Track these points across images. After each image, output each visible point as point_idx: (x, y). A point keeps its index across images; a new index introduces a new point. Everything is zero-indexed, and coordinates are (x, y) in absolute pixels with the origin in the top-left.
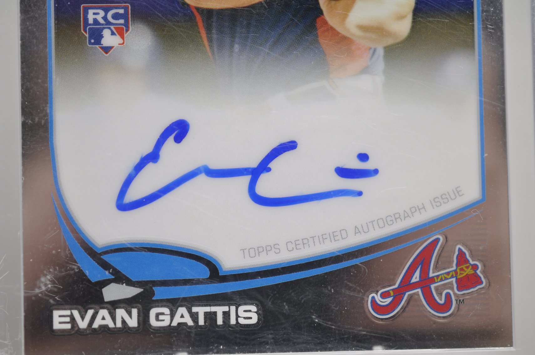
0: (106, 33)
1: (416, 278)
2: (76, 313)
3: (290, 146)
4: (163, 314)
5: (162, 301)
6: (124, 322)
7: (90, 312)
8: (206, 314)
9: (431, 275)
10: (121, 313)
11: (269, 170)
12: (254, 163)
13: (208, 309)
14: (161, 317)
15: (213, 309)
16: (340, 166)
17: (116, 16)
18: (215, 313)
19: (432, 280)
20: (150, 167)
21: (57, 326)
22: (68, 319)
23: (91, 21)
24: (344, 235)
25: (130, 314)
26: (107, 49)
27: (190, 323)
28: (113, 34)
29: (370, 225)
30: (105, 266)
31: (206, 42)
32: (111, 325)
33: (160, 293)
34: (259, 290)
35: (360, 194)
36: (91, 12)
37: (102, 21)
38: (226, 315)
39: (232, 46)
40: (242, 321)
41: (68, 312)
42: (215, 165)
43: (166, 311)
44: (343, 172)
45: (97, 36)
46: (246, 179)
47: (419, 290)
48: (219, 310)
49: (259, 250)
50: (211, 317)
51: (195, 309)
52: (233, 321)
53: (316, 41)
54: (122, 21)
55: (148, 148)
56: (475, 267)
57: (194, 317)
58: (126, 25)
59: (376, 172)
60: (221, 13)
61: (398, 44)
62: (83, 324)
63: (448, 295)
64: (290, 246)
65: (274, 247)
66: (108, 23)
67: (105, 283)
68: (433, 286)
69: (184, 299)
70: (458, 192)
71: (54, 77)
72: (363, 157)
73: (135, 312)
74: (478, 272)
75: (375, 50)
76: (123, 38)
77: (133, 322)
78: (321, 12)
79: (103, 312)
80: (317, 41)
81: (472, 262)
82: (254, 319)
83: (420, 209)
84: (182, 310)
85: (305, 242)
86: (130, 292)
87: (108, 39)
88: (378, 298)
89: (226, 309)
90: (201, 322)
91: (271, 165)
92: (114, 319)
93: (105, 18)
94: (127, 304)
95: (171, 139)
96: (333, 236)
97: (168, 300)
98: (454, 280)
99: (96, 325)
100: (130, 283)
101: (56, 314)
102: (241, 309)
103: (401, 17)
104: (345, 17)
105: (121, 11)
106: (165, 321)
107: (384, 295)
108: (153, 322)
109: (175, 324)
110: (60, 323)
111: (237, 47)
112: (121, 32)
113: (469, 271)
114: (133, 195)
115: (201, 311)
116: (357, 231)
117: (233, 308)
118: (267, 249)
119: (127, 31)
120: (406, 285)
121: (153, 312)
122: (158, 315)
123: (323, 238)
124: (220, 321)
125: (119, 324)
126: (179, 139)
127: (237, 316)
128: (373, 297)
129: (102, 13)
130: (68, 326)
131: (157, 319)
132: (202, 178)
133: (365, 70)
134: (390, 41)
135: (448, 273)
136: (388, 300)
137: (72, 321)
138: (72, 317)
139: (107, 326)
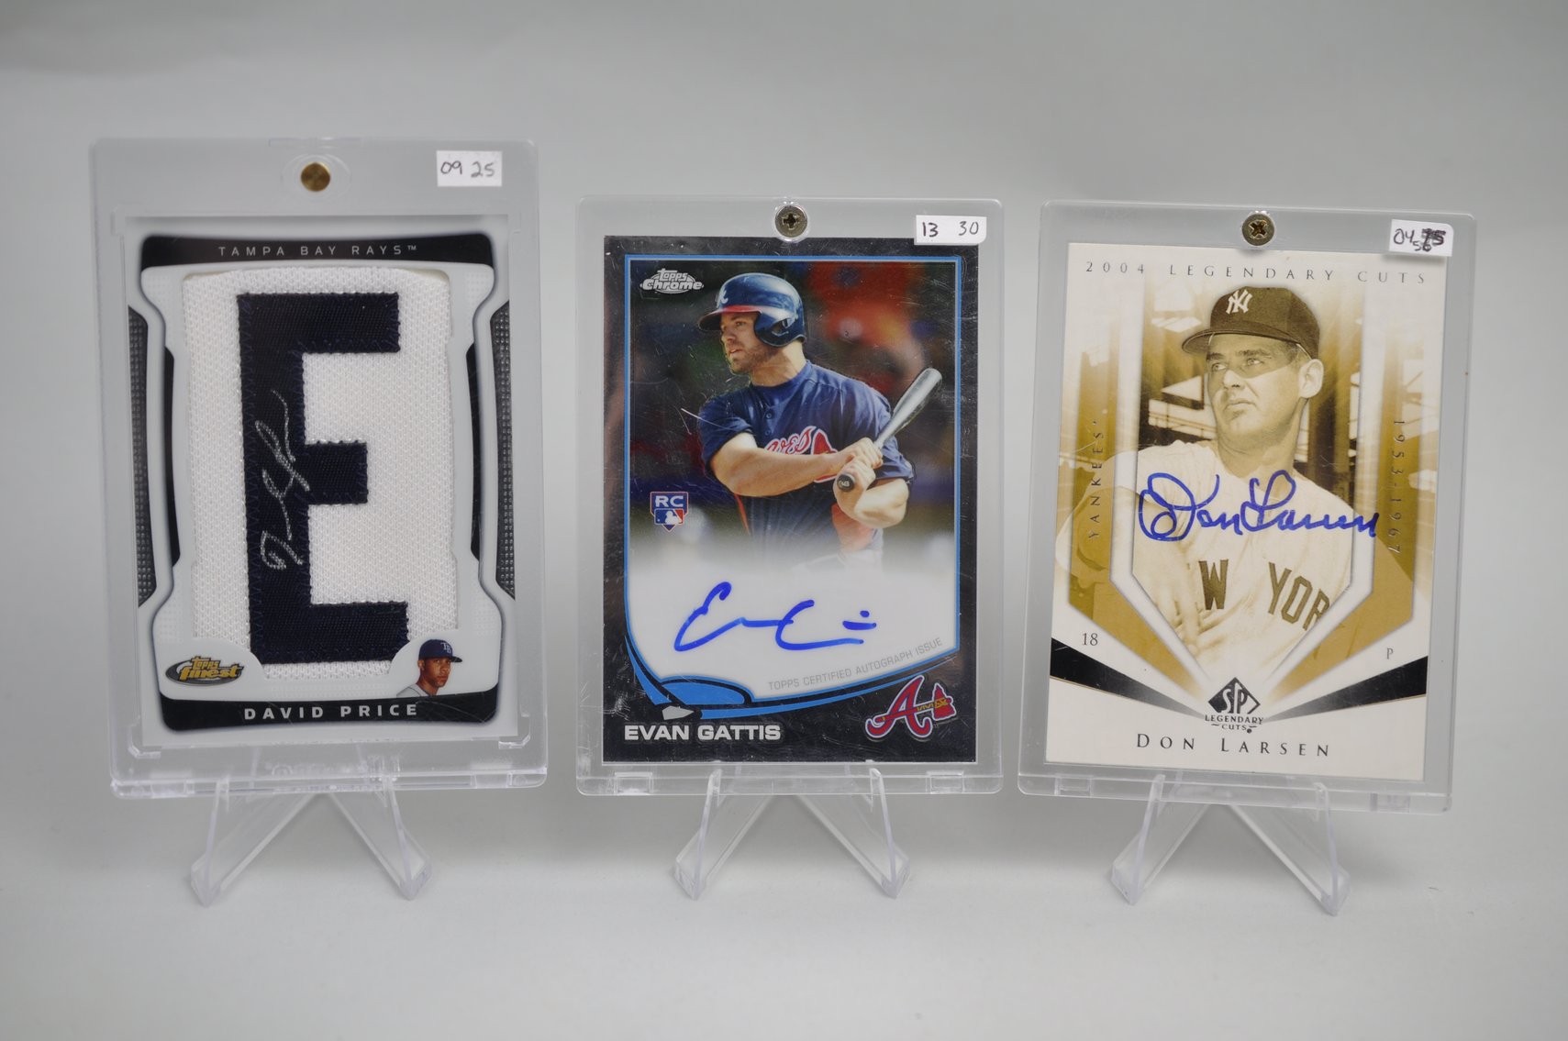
0: (669, 514)
1: (903, 707)
2: (642, 728)
3: (809, 604)
4: (708, 730)
5: (707, 720)
6: (678, 735)
7: (653, 728)
8: (741, 731)
9: (915, 705)
10: (676, 729)
11: (792, 622)
12: (780, 617)
13: (742, 727)
14: (707, 733)
15: (747, 727)
16: (847, 619)
17: (677, 501)
18: (748, 731)
19: (915, 710)
20: (701, 618)
21: (627, 737)
22: (636, 733)
23: (658, 505)
24: (849, 674)
25: (683, 730)
26: (670, 527)
27: (729, 738)
28: (674, 515)
29: (869, 667)
30: (665, 692)
31: (744, 516)
32: (669, 738)
33: (706, 714)
34: (781, 714)
35: (861, 642)
36: (658, 498)
37: (666, 505)
38: (756, 732)
39: (765, 529)
40: (768, 737)
41: (636, 727)
42: (750, 618)
43: (711, 728)
44: (849, 625)
45: (662, 516)
46: (774, 629)
47: (905, 717)
48: (751, 728)
49: (782, 684)
50: (744, 734)
51: (732, 727)
52: (761, 737)
53: (830, 524)
54: (681, 505)
55: (700, 604)
56: (949, 700)
57: (732, 733)
58: (685, 508)
59: (874, 625)
60: (758, 500)
61: (895, 526)
62: (647, 737)
63: (927, 721)
64: (807, 681)
65: (794, 682)
66: (670, 506)
67: (665, 706)
68: (915, 714)
69: (725, 720)
70: (937, 642)
71: (629, 547)
72: (865, 614)
73: (687, 728)
74: (951, 704)
75: (876, 531)
76: (682, 518)
77: (685, 736)
78: (835, 501)
79: (663, 728)
80: (831, 521)
81: (947, 697)
82: (778, 736)
83: (908, 654)
84: (723, 728)
85: (818, 678)
86: (685, 713)
87: (671, 519)
88: (873, 722)
89: (756, 728)
90: (737, 737)
91: (794, 618)
92: (671, 733)
93: (668, 503)
94: (681, 722)
95: (717, 597)
96: (840, 674)
97: (712, 720)
98: (932, 710)
99: (657, 738)
100: (683, 706)
101: (627, 728)
102: (768, 728)
103: (898, 506)
104: (853, 506)
105: (681, 498)
106: (710, 736)
107: (878, 720)
108: (701, 737)
109: (717, 738)
110: (630, 735)
111: (769, 527)
112: (680, 514)
113: (945, 703)
114: (686, 639)
115: (737, 728)
116: (858, 670)
117: (762, 727)
118: (789, 683)
119: (686, 512)
120: (895, 713)
121: (701, 729)
122: (704, 731)
123: (832, 675)
124: (751, 737)
125: (675, 738)
126: (723, 597)
127: (765, 733)
128: (869, 722)
129: (666, 499)
130: (637, 738)
131: (704, 734)
132: (741, 627)
133: (868, 547)
134: (888, 524)
135: (927, 705)
136: (881, 724)
137: (640, 734)
138: (639, 731)
139: (665, 738)
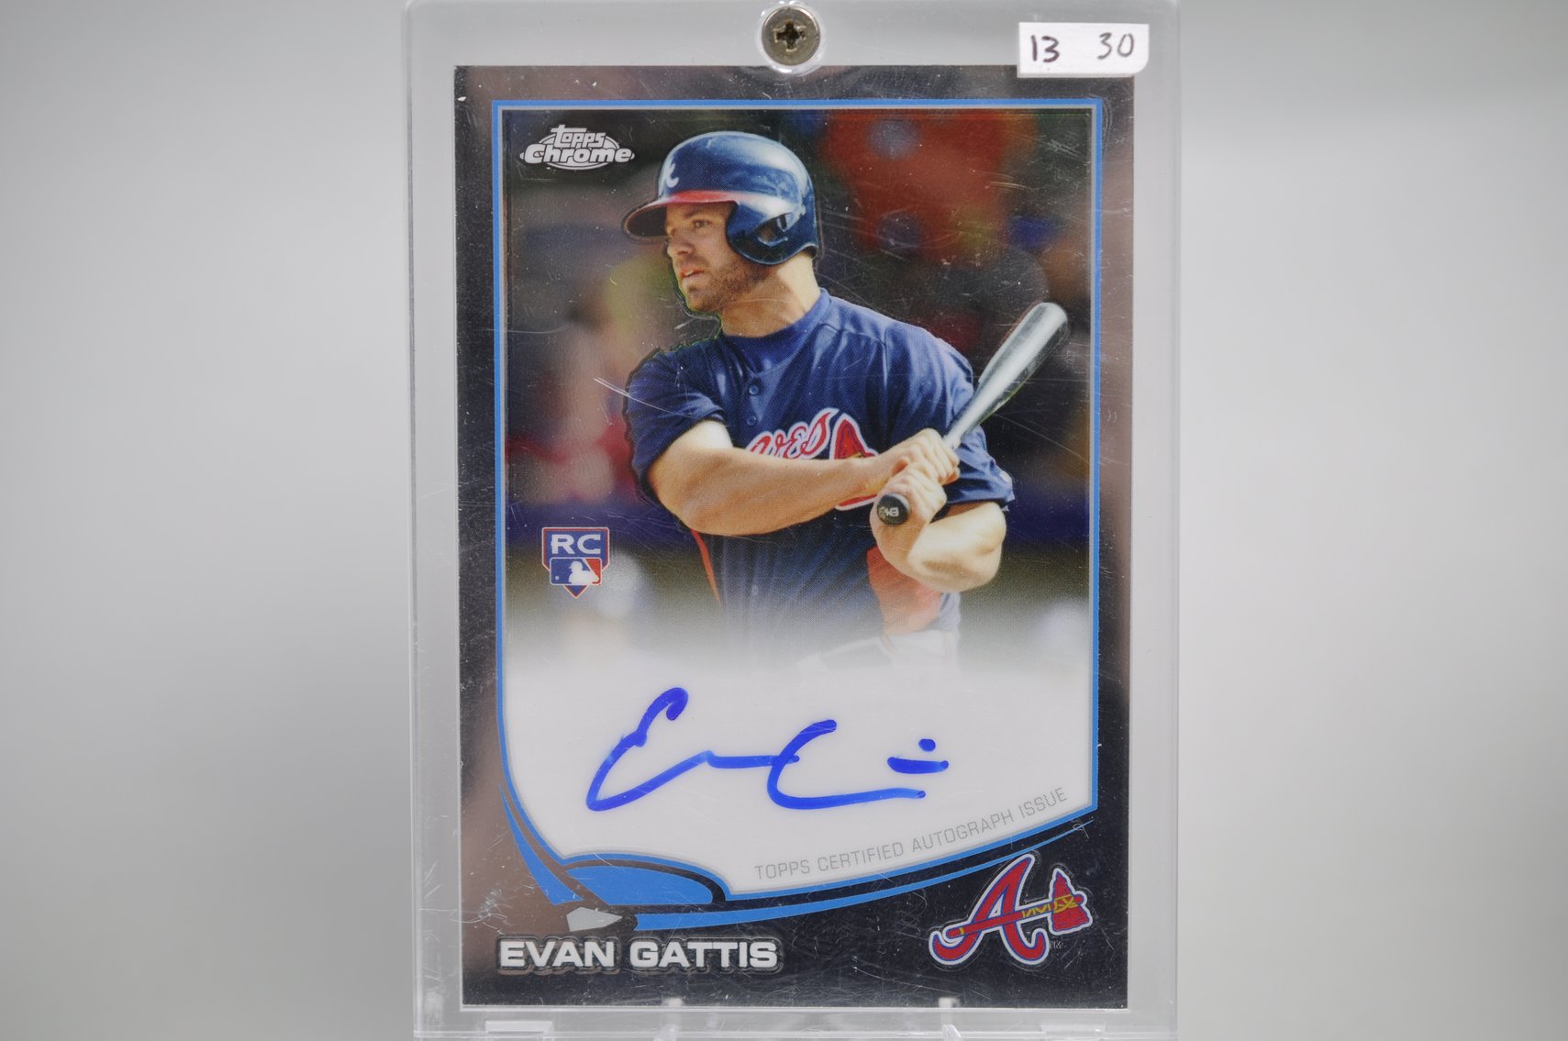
0: (576, 567)
1: (996, 911)
2: (531, 946)
3: (827, 726)
4: (648, 950)
5: (647, 932)
6: (595, 959)
7: (550, 945)
8: (707, 952)
9: (1018, 907)
10: (591, 947)
11: (797, 759)
12: (776, 749)
13: (709, 946)
14: (646, 955)
15: (717, 945)
16: (895, 755)
17: (589, 544)
18: (719, 951)
19: (1019, 915)
20: (633, 751)
21: (505, 962)
22: (520, 954)
23: (555, 550)
24: (898, 852)
25: (604, 951)
26: (577, 590)
27: (685, 963)
28: (585, 568)
29: (935, 838)
30: (572, 884)
31: (710, 572)
32: (579, 963)
33: (644, 922)
34: (783, 921)
35: (921, 794)
36: (555, 538)
37: (570, 551)
38: (734, 955)
39: (748, 594)
40: (754, 963)
41: (520, 944)
42: (722, 751)
43: (653, 946)
44: (899, 765)
45: (563, 571)
46: (765, 771)
47: (1000, 929)
48: (725, 948)
49: (780, 868)
50: (713, 956)
51: (691, 946)
52: (743, 963)
53: (865, 585)
54: (597, 551)
55: (631, 726)
56: (1078, 899)
57: (691, 955)
58: (604, 556)
59: (945, 765)
60: (735, 542)
61: (981, 588)
62: (540, 961)
63: (1040, 936)
64: (824, 864)
65: (802, 865)
66: (578, 553)
67: (573, 907)
68: (1019, 923)
69: (678, 932)
70: (1058, 795)
71: (504, 622)
72: (928, 745)
73: (610, 946)
74: (1083, 905)
75: (948, 596)
76: (598, 574)
77: (608, 960)
78: (873, 543)
79: (569, 946)
81: (1075, 892)
82: (771, 961)
83: (1006, 817)
84: (674, 946)
85: (844, 859)
86: (606, 919)
87: (579, 575)
88: (943, 937)
89: (734, 946)
91: (799, 753)
92: (582, 957)
93: (574, 547)
94: (601, 935)
95: (662, 715)
96: (883, 852)
97: (656, 933)
98: (1049, 916)
99: (557, 963)
100: (603, 907)
101: (505, 945)
102: (755, 946)
103: (986, 551)
105: (597, 537)
106: (651, 960)
107: (951, 934)
108: (635, 961)
109: (664, 964)
110: (510, 958)
111: (755, 589)
112: (595, 566)
113: (1071, 904)
114: (610, 788)
115: (700, 947)
116: (916, 845)
117: (743, 946)
118: (791, 867)
119: (604, 564)
120: (983, 920)
121: (635, 947)
122: (641, 953)
123: (869, 854)
124: (725, 962)
125: (589, 962)
126: (673, 715)
127: (749, 957)
128: (936, 937)
129: (570, 540)
130: (521, 963)
131: (641, 957)
132: (705, 768)
133: (933, 624)
134: (970, 585)
135: (1041, 906)
136: (956, 941)
137: (528, 958)
138: (525, 949)
139: (572, 964)
